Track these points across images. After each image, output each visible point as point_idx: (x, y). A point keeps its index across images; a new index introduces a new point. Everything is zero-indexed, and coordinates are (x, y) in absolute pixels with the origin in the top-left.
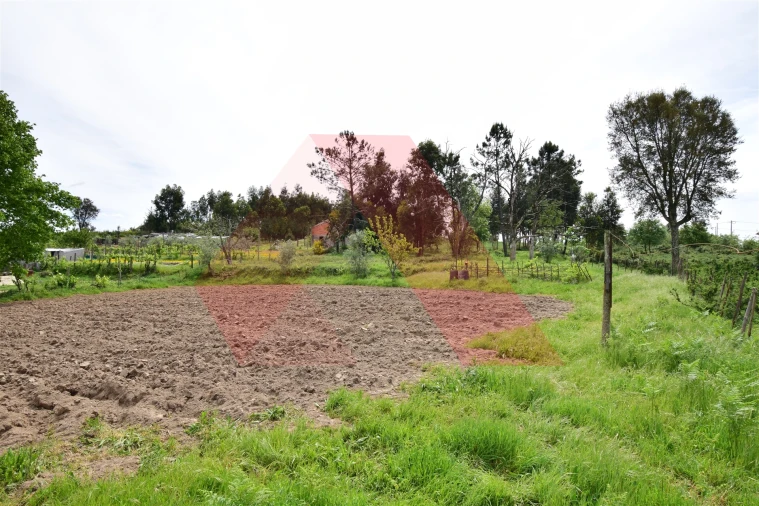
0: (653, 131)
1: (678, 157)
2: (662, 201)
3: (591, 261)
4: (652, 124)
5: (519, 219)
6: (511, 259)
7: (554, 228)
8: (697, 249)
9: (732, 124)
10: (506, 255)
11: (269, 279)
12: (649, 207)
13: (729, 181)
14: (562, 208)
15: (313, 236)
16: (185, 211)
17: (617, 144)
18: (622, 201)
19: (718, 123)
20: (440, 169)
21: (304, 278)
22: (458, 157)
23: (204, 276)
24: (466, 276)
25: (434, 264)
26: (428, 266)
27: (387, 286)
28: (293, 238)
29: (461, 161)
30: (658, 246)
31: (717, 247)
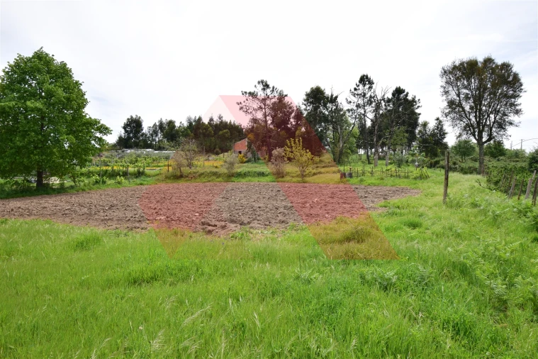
0: (469, 85)
1: (485, 101)
2: (474, 129)
3: (427, 167)
4: (469, 80)
6: (375, 166)
7: (401, 145)
8: (497, 159)
9: (519, 80)
10: (369, 163)
11: (220, 179)
12: (465, 132)
13: (516, 116)
14: (407, 132)
15: (234, 151)
16: (143, 134)
17: (446, 93)
18: (447, 127)
19: (511, 79)
20: (325, 106)
21: (243, 178)
22: (336, 97)
23: (178, 177)
24: (351, 175)
25: (327, 169)
26: (323, 170)
27: (299, 183)
28: (220, 152)
29: (338, 100)
30: (471, 157)
31: (510, 157)
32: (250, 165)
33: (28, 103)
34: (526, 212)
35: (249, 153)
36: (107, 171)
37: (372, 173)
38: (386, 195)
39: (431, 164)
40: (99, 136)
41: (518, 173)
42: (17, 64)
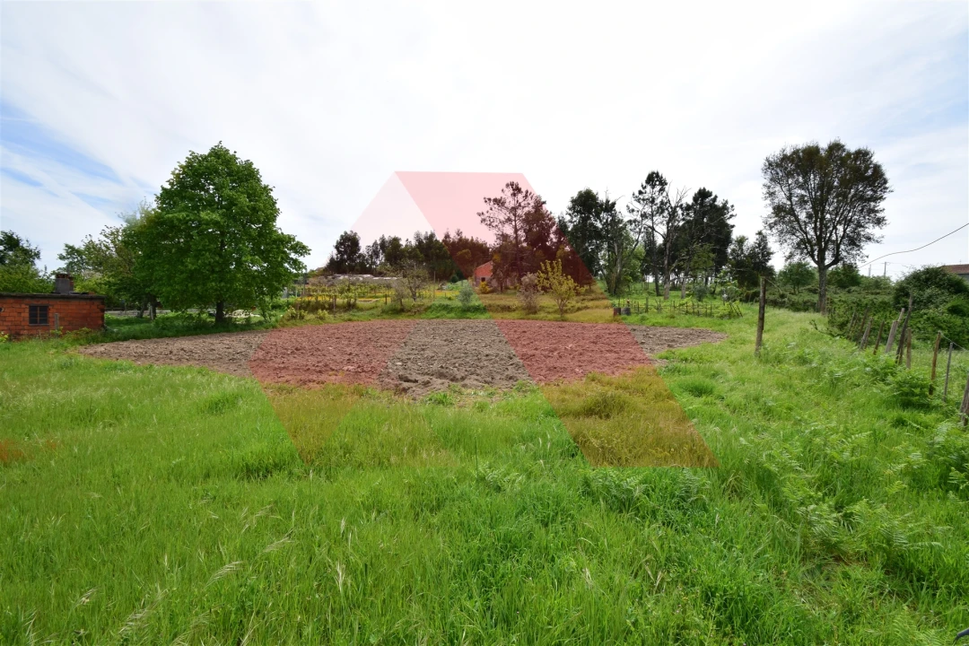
0: (806, 182)
1: (829, 205)
2: (811, 246)
3: (741, 300)
4: (806, 175)
5: (674, 262)
6: (665, 299)
7: (706, 270)
8: (847, 289)
9: (883, 175)
10: (659, 295)
11: (452, 315)
12: (799, 251)
13: (877, 228)
14: (713, 251)
15: (476, 278)
16: (361, 255)
17: (772, 194)
18: (773, 244)
19: (870, 172)
20: (598, 216)
21: (482, 313)
22: (614, 204)
23: (397, 311)
24: (628, 312)
25: (596, 303)
26: (590, 304)
27: (557, 321)
28: (457, 278)
29: (617, 207)
30: (807, 287)
31: (867, 288)
32: (494, 296)
33: (203, 215)
34: (886, 374)
35: (494, 280)
36: (309, 302)
37: (659, 309)
38: (673, 341)
39: (747, 296)
40: (294, 257)
41: (877, 312)
42: (189, 165)
